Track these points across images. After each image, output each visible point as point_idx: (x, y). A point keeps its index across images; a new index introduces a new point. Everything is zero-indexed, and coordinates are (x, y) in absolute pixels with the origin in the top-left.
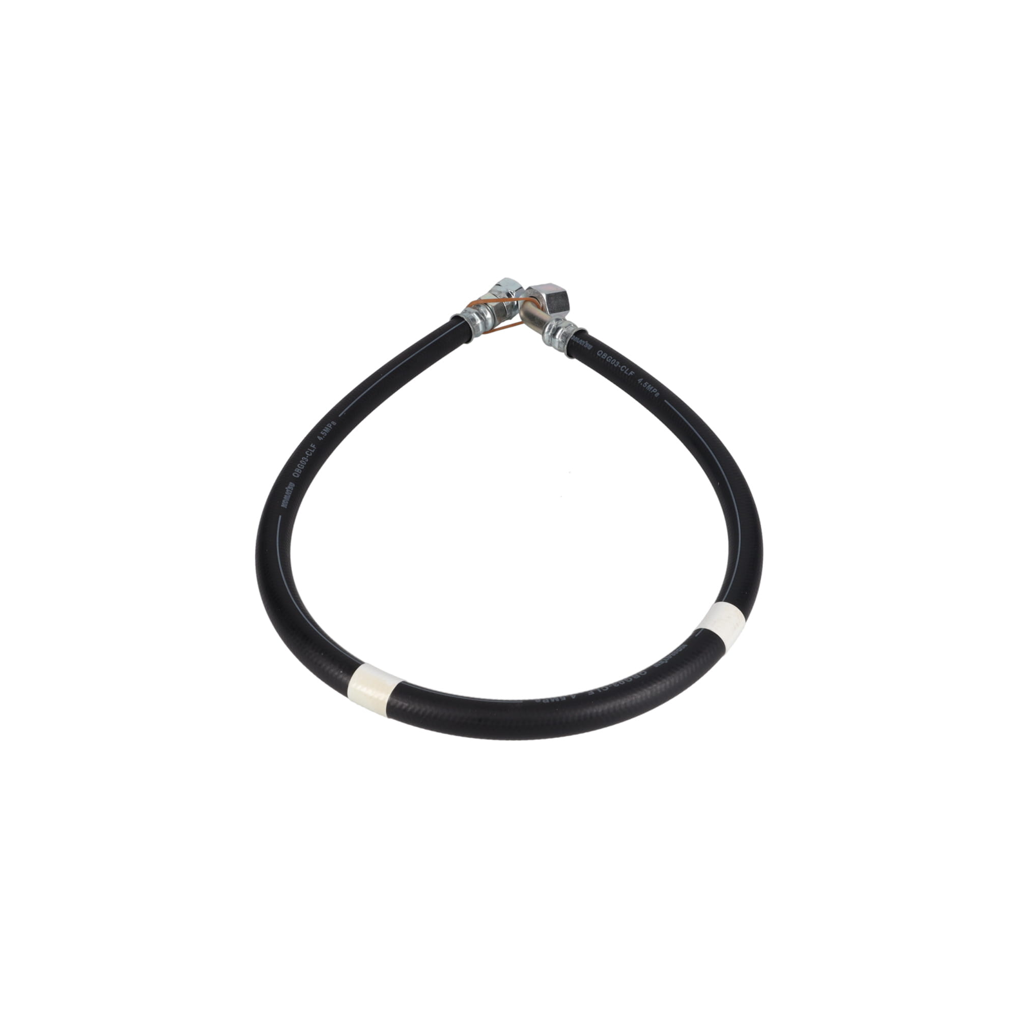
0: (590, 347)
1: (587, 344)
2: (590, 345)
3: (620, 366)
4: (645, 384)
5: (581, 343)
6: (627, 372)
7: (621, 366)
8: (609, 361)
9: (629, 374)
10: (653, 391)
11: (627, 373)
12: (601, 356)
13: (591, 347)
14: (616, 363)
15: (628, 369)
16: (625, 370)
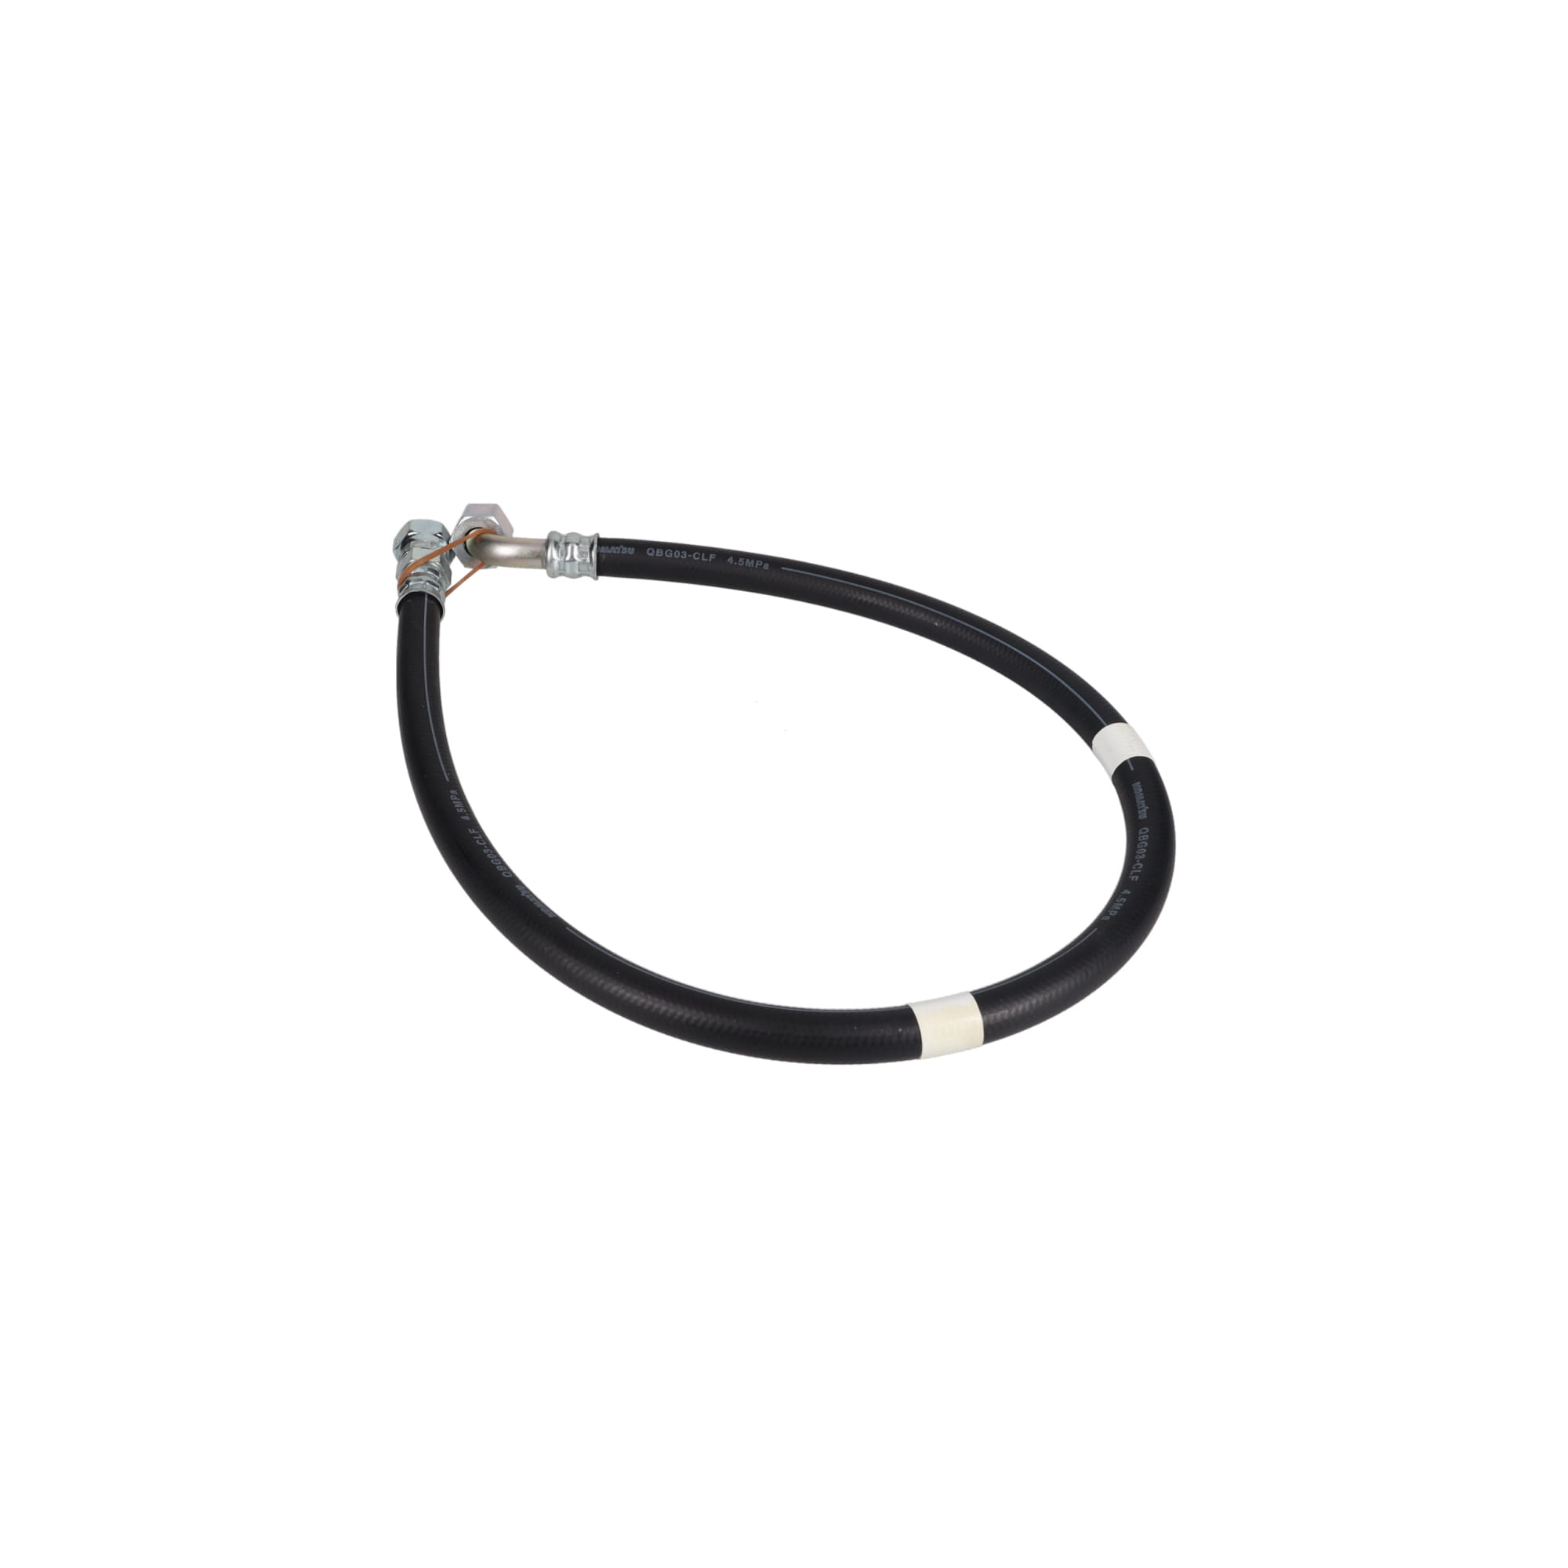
0: (631, 551)
1: (624, 549)
2: (629, 549)
3: (690, 556)
4: (740, 561)
5: (615, 552)
6: (705, 558)
7: (692, 554)
8: (671, 556)
9: (710, 560)
10: (757, 564)
11: (706, 560)
12: (655, 554)
13: (633, 549)
14: (681, 554)
15: (703, 554)
16: (701, 556)
